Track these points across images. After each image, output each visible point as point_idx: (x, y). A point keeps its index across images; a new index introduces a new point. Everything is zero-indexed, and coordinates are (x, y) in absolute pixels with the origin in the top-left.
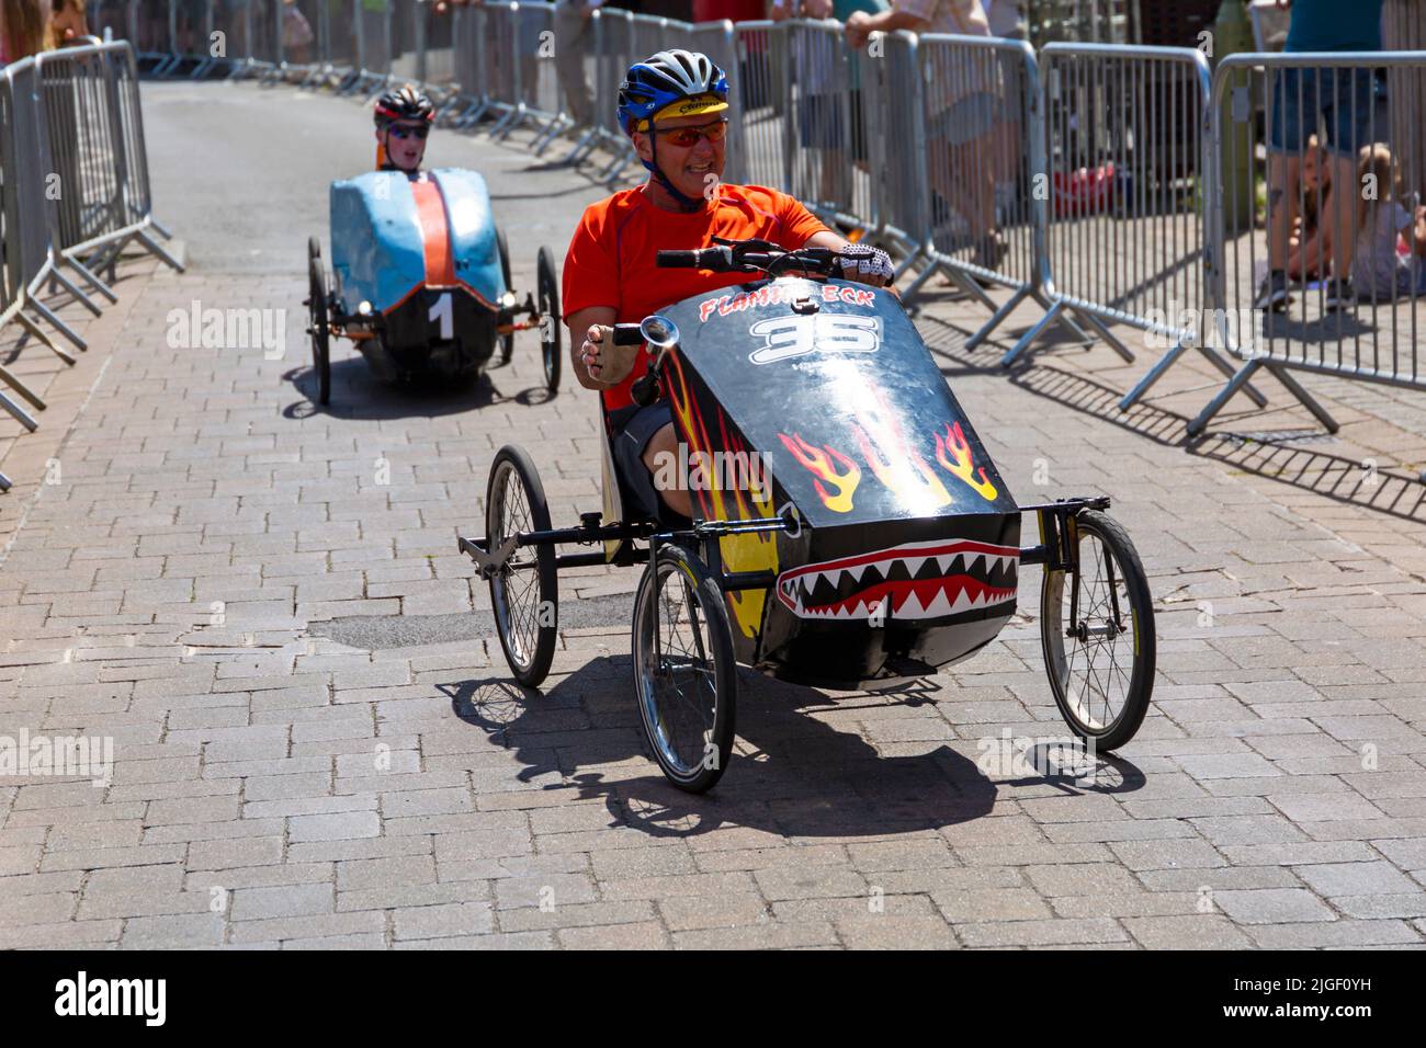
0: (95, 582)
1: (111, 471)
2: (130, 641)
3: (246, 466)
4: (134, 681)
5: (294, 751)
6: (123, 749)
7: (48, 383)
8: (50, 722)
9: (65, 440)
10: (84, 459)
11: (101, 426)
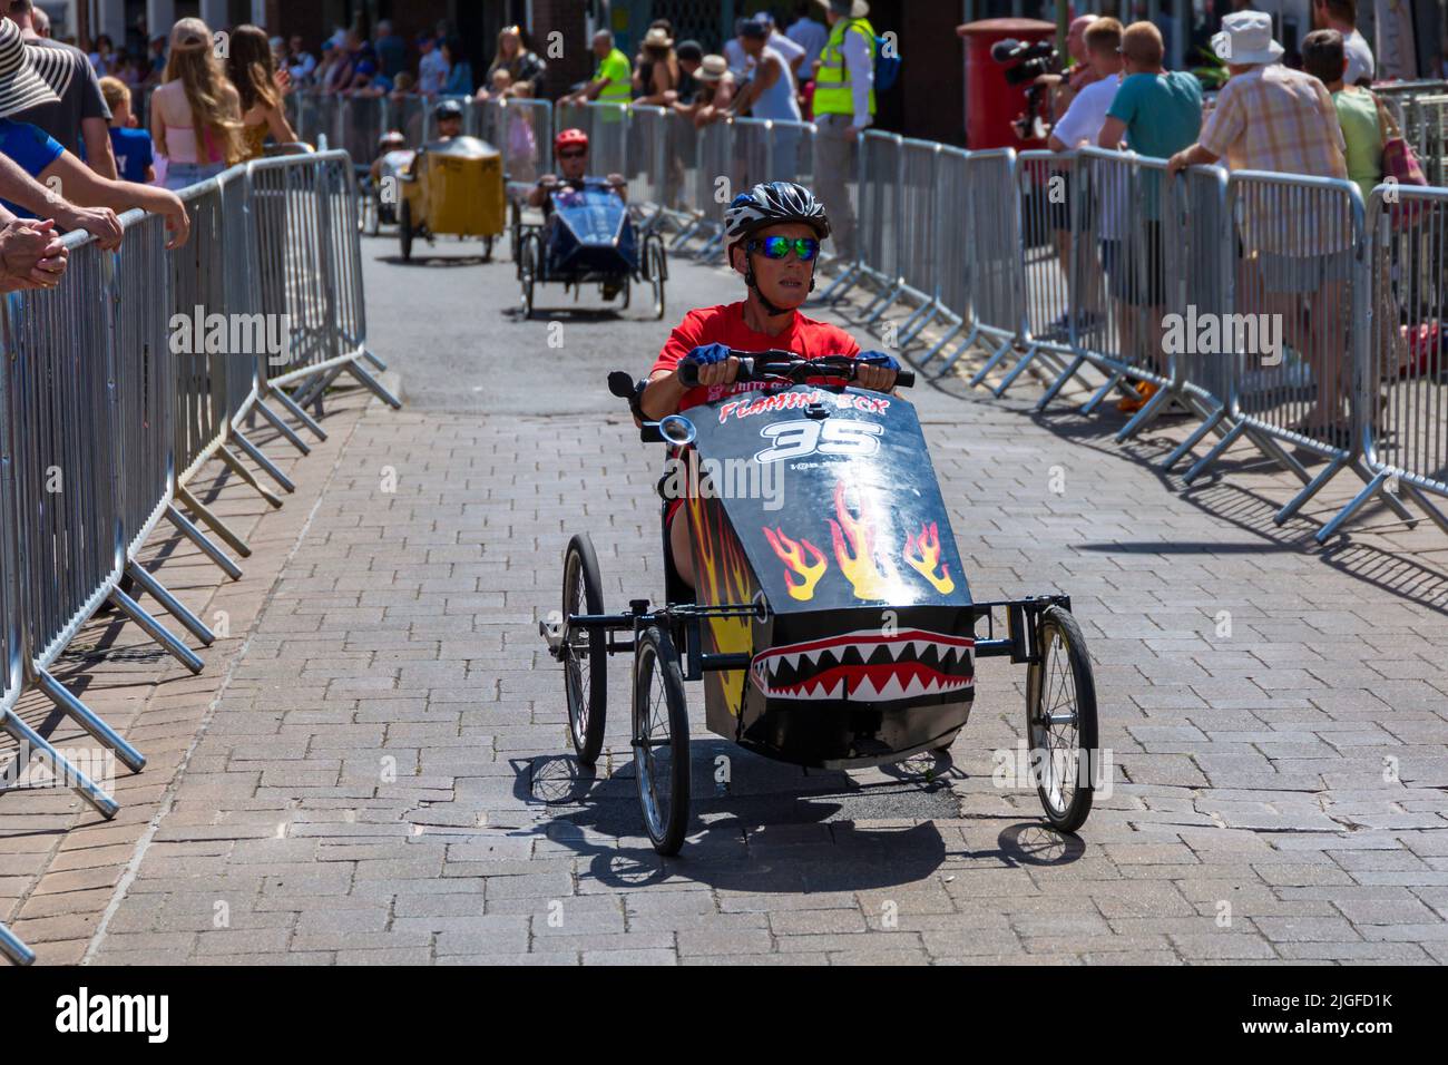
0: (309, 750)
1: (324, 627)
2: (350, 816)
3: (474, 626)
4: (356, 861)
5: (535, 944)
6: (345, 936)
7: (252, 527)
8: (264, 904)
9: (272, 591)
10: (294, 613)
11: (312, 576)
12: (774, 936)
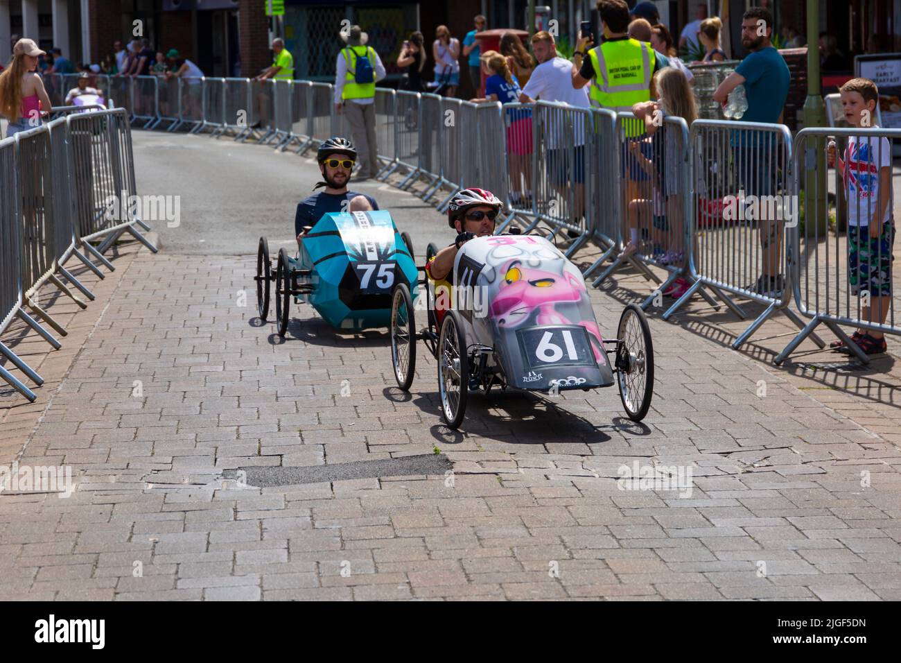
0: (92, 443)
1: (105, 375)
2: (113, 480)
3: (190, 373)
4: (114, 504)
5: (210, 548)
6: (105, 545)
7: (69, 320)
8: (61, 528)
9: (78, 355)
10: (89, 367)
11: (101, 347)
12: (343, 541)
